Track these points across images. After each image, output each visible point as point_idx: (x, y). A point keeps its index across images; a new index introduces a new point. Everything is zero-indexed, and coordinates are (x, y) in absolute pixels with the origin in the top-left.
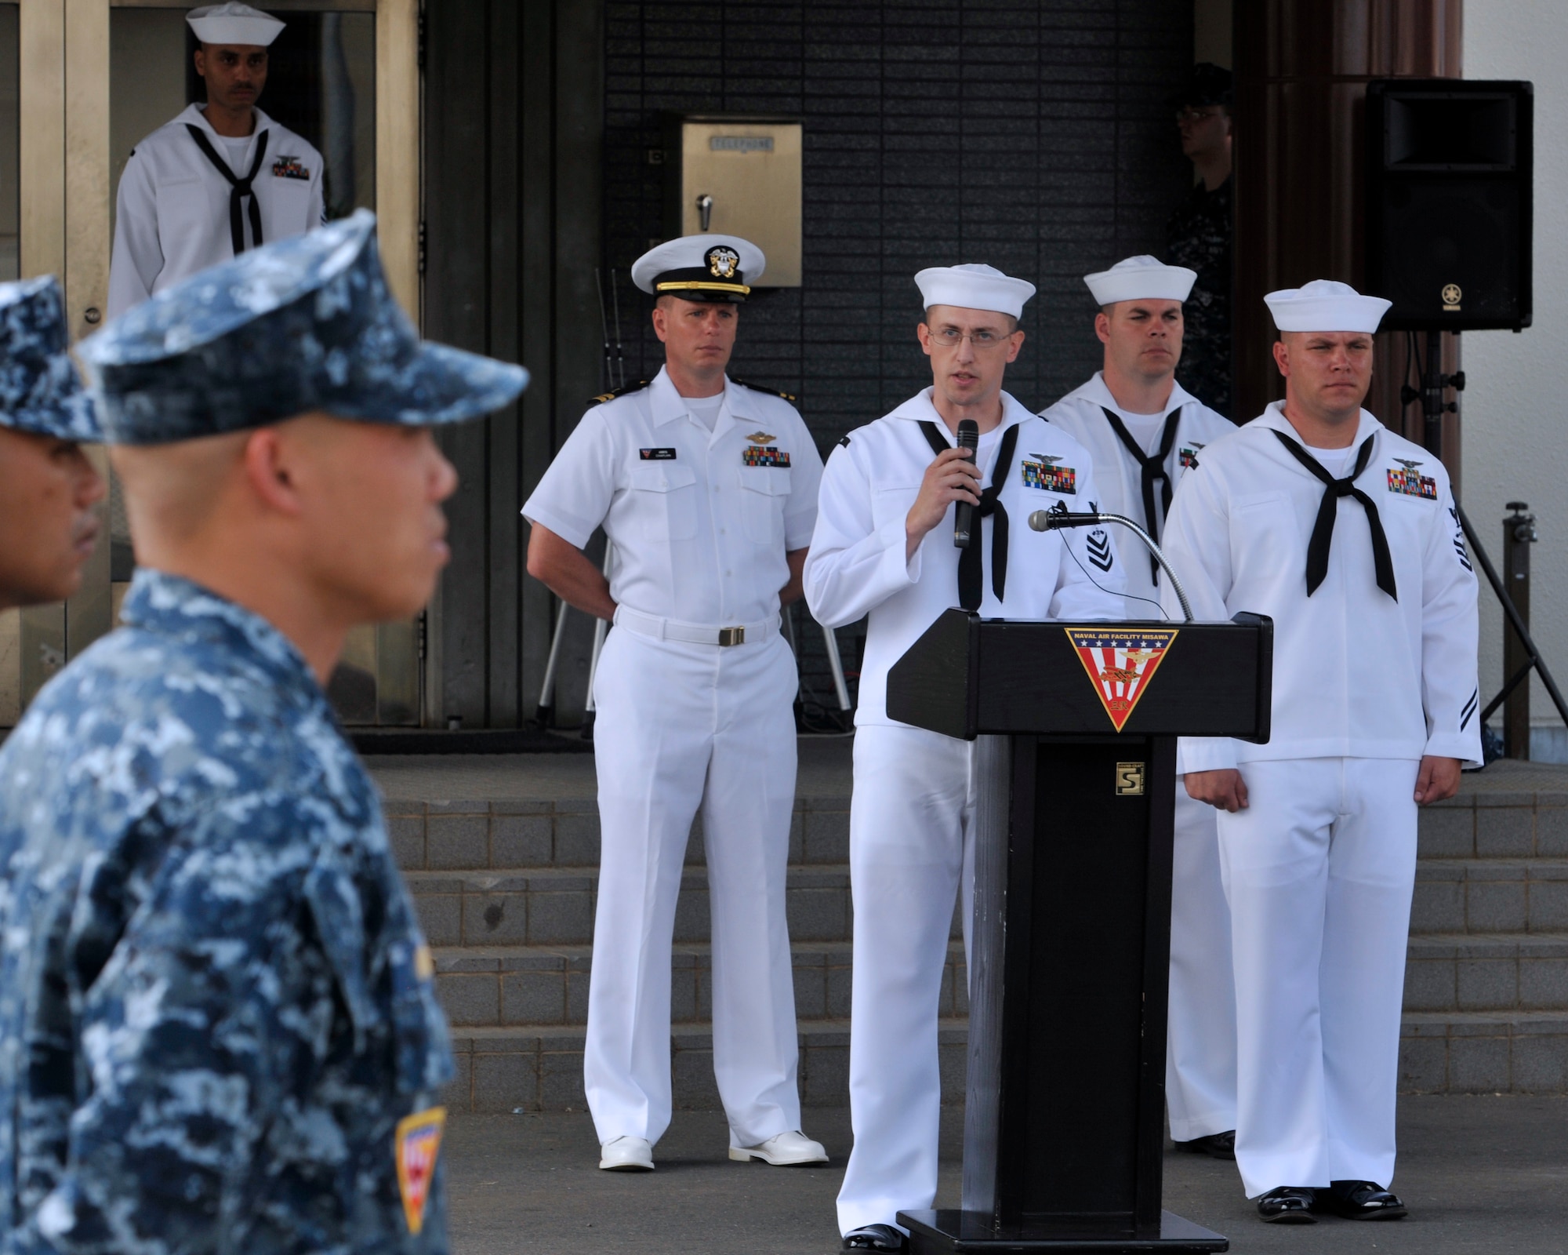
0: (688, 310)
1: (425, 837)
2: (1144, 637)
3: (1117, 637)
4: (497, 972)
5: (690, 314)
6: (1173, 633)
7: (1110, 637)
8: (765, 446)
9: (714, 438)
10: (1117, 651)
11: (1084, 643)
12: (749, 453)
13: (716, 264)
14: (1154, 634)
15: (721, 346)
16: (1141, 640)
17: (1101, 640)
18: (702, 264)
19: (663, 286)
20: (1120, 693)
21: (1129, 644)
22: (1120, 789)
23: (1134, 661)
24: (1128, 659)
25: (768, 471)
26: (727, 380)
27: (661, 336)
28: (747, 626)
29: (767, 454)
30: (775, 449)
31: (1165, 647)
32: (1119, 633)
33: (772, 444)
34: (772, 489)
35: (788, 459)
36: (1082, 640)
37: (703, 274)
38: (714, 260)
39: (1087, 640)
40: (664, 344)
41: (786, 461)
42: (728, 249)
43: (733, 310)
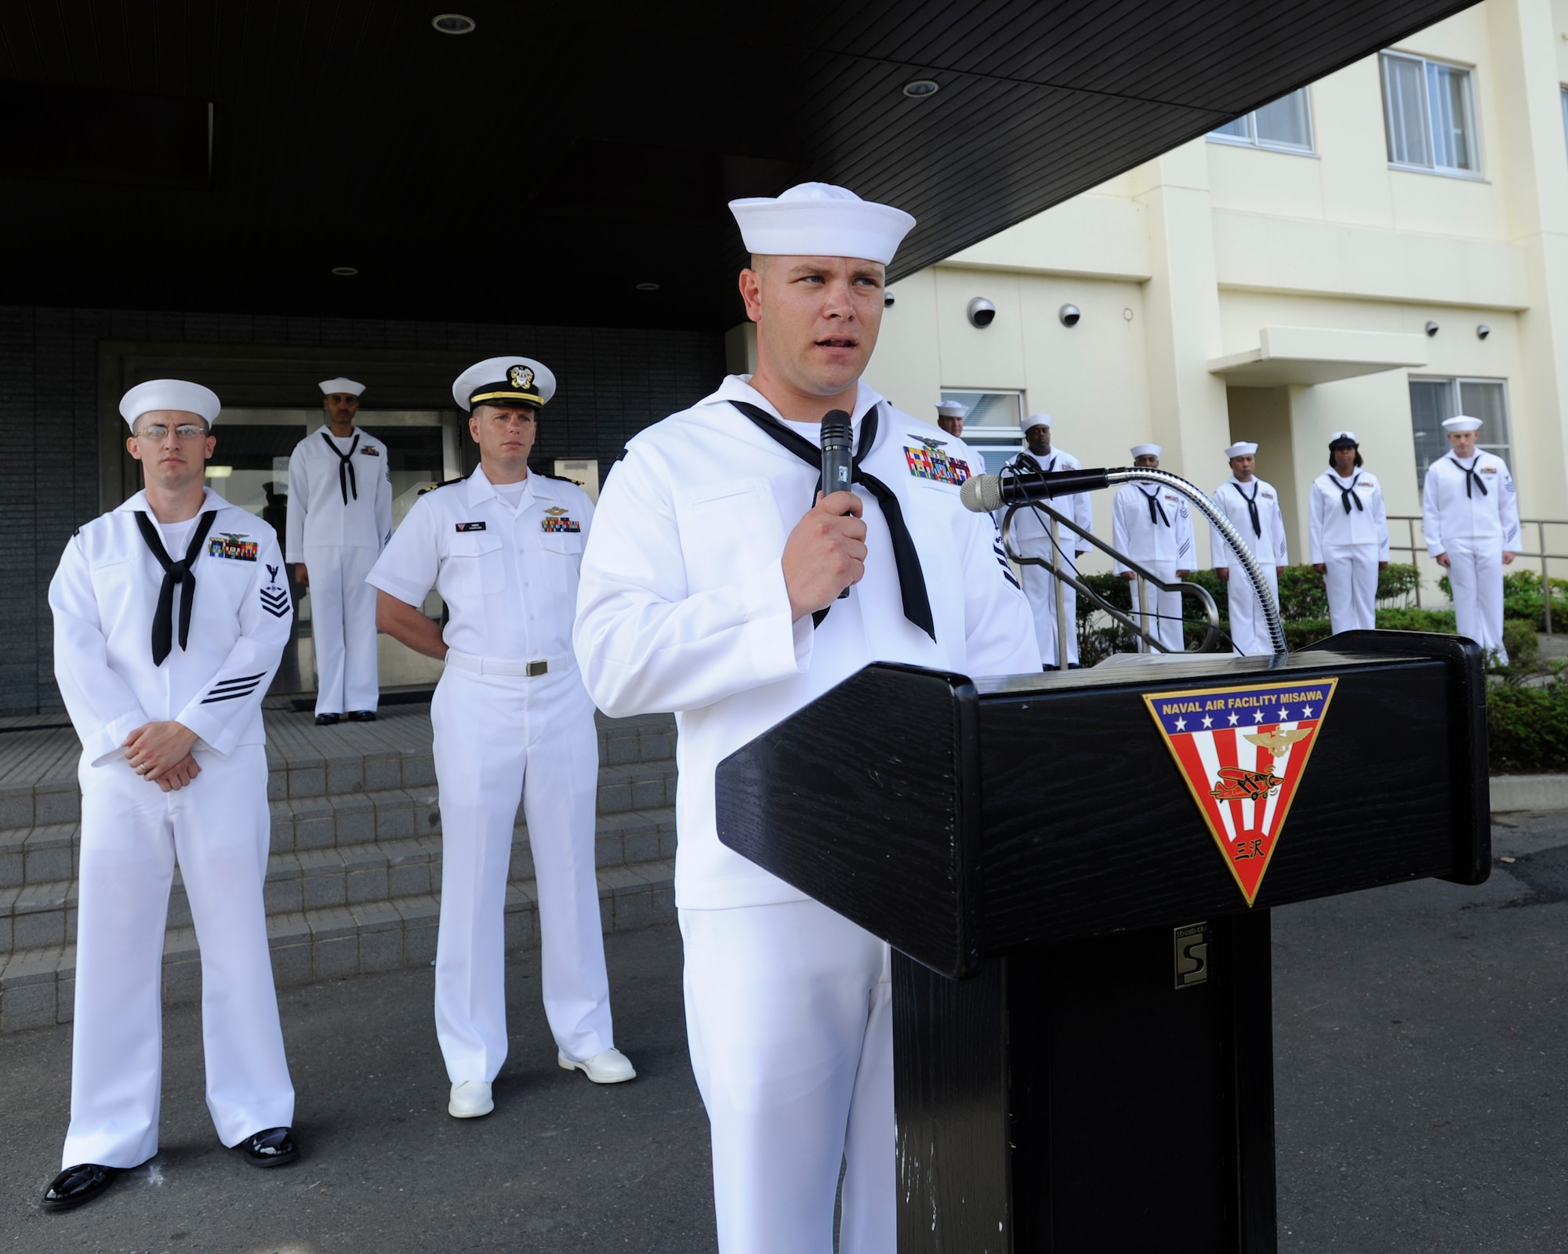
0: (495, 415)
1: (401, 771)
2: (1284, 698)
3: (1239, 703)
4: (428, 862)
5: (497, 418)
6: (1329, 686)
7: (1226, 704)
8: (559, 517)
9: (518, 513)
10: (1241, 733)
11: (1181, 724)
12: (547, 523)
13: (516, 378)
14: (1299, 690)
15: (522, 443)
16: (1279, 706)
17: (1212, 714)
18: (506, 379)
19: (477, 398)
20: (1249, 824)
21: (1259, 716)
22: (1181, 976)
23: (1270, 752)
24: (1259, 748)
25: (562, 536)
26: (529, 472)
27: (476, 439)
28: (549, 659)
29: (561, 522)
30: (568, 519)
31: (1319, 717)
32: (1241, 695)
33: (564, 515)
34: (566, 549)
35: (578, 526)
36: (1176, 717)
37: (506, 386)
38: (513, 375)
39: (1185, 716)
40: (478, 444)
41: (576, 527)
42: (525, 368)
43: (531, 415)
